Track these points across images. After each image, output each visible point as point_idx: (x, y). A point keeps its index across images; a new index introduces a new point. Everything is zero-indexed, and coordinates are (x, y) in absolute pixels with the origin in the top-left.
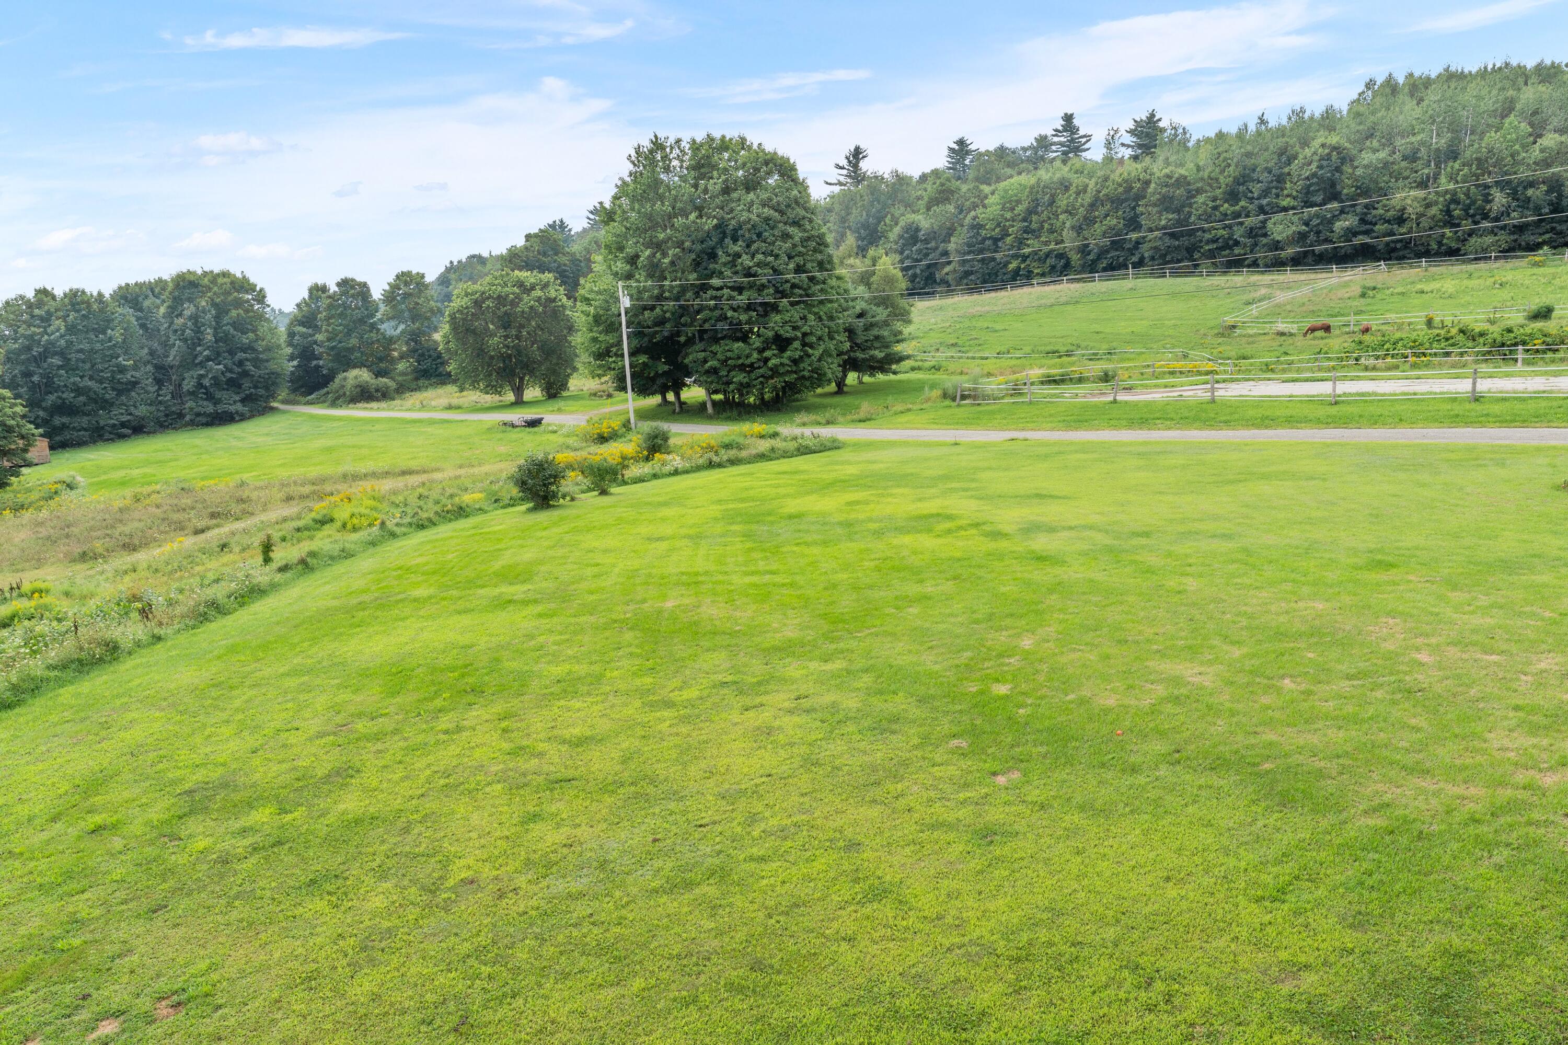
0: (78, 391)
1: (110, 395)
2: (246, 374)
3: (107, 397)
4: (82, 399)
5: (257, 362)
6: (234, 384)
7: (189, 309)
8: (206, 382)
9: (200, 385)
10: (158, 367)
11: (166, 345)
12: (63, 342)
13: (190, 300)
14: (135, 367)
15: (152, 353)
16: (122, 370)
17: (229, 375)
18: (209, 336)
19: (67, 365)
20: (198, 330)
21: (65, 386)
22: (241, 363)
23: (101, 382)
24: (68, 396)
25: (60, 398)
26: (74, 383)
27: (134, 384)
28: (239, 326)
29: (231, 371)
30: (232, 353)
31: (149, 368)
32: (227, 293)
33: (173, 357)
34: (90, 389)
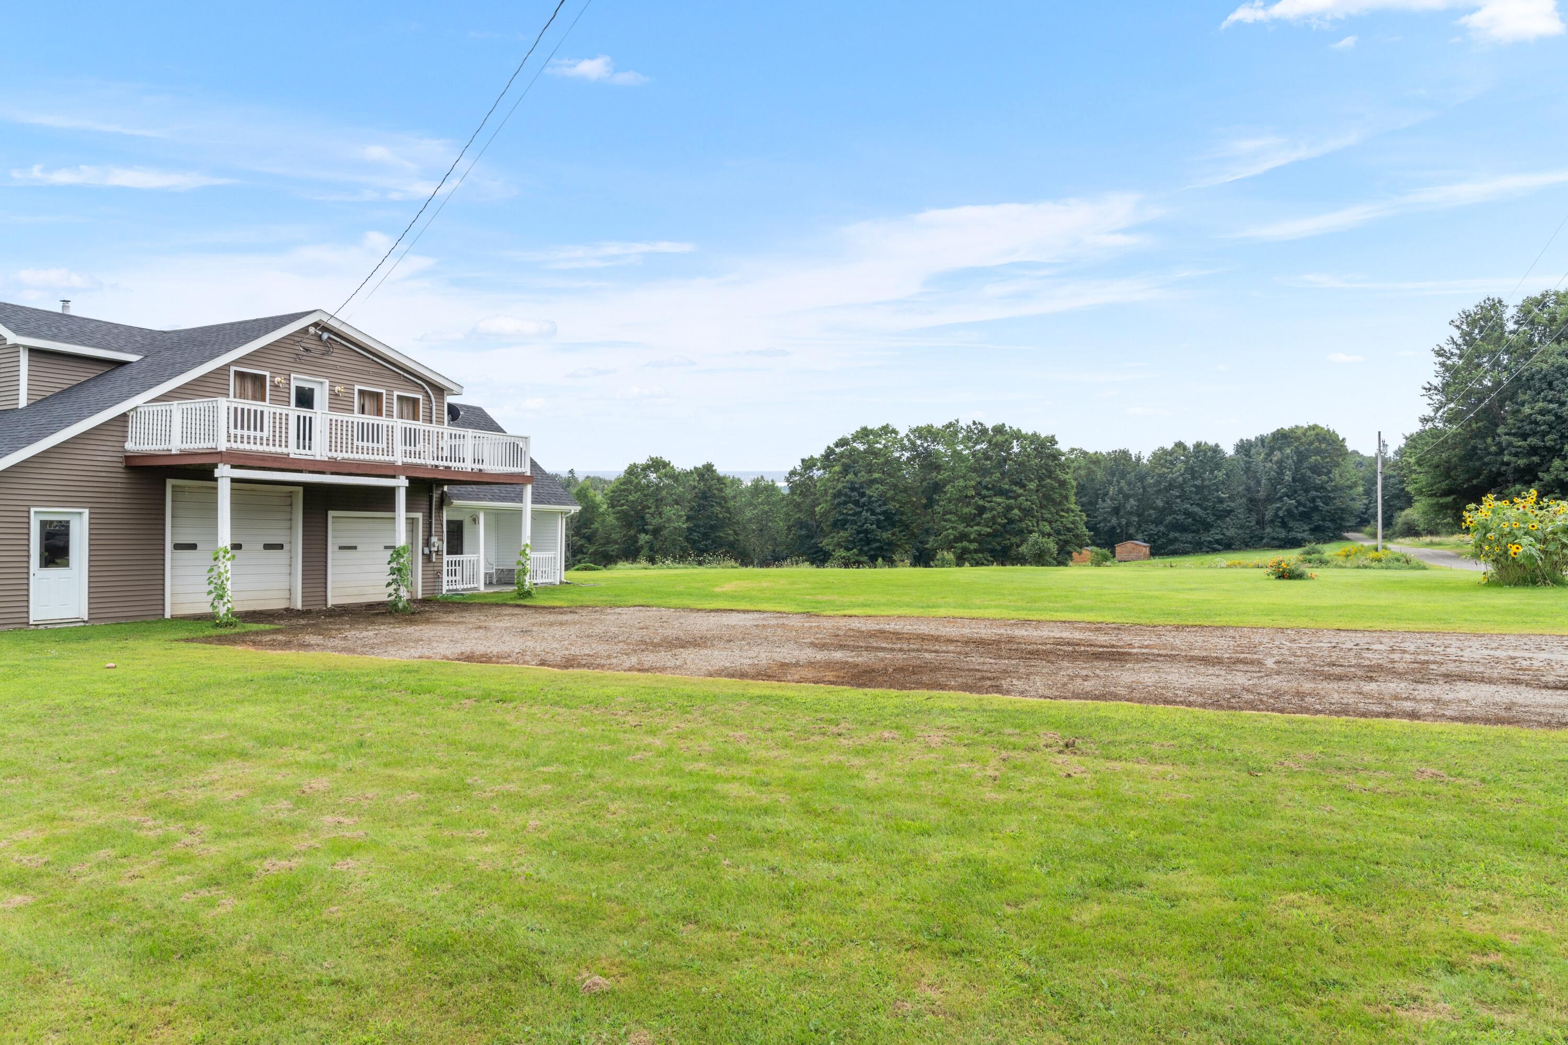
0: (1187, 514)
1: (1210, 519)
2: (1316, 509)
3: (1208, 520)
4: (1190, 520)
5: (1327, 500)
6: (1305, 516)
7: (1277, 455)
8: (1281, 514)
9: (1276, 515)
10: (1251, 500)
11: (1258, 482)
12: (1181, 478)
13: (1280, 449)
14: (1232, 498)
15: (1248, 489)
16: (1221, 501)
17: (1301, 509)
18: (1288, 476)
19: (1183, 497)
20: (1280, 473)
21: (1180, 510)
22: (1313, 500)
23: (1205, 509)
24: (1181, 517)
25: (1174, 518)
26: (1186, 509)
27: (1229, 512)
28: (1316, 470)
29: (1304, 506)
30: (1307, 491)
31: (1244, 500)
32: (1311, 443)
33: (1262, 494)
34: (1196, 514)
